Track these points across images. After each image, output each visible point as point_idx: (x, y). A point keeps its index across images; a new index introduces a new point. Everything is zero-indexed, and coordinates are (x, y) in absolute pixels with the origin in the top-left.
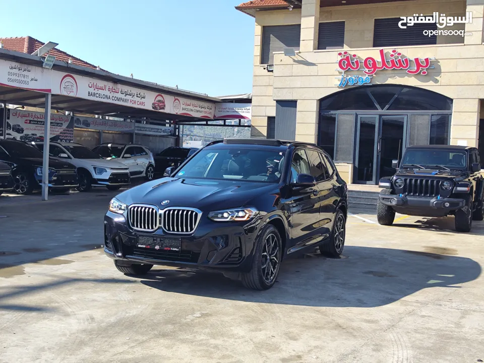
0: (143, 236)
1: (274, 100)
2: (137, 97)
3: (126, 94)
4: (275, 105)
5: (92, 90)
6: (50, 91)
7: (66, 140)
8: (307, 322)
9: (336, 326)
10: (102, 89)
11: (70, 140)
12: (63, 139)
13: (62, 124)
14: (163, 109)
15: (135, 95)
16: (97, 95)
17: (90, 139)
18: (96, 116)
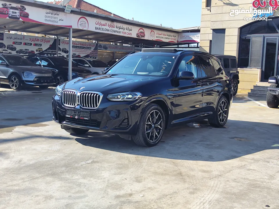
0: (69, 110)
1: (211, 29)
2: (127, 30)
3: (120, 28)
4: (212, 33)
5: (98, 26)
6: (71, 26)
7: (93, 57)
8: (159, 170)
9: (178, 173)
10: (104, 25)
11: (96, 57)
12: (92, 57)
13: (91, 48)
14: (144, 37)
15: (125, 29)
16: (101, 29)
17: (107, 56)
18: (112, 43)
